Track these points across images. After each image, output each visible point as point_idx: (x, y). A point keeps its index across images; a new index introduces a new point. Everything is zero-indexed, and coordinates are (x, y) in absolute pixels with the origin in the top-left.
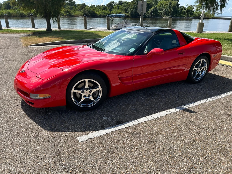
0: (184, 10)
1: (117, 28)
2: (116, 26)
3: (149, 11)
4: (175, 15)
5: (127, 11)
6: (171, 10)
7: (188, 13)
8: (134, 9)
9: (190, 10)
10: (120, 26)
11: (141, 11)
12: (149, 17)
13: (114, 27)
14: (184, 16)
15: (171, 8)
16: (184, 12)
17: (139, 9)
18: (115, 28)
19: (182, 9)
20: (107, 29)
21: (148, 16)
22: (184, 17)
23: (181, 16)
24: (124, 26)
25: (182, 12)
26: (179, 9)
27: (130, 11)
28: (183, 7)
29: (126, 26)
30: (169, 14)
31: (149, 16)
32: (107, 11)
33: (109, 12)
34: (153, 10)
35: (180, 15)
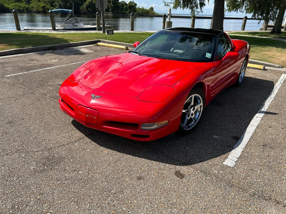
0: (126, 6)
1: (65, 29)
2: (63, 26)
3: (84, 6)
4: (116, 12)
5: (54, 4)
6: (111, 5)
7: (130, 9)
8: (63, 3)
9: (132, 6)
10: (69, 26)
11: (101, 7)
12: (85, 14)
13: (61, 26)
14: (127, 12)
15: (110, 3)
16: (126, 8)
17: (98, 4)
18: (62, 28)
19: (123, 5)
20: (51, 30)
21: (83, 11)
22: (127, 14)
23: (123, 13)
24: (75, 26)
25: (124, 8)
26: (120, 4)
27: (57, 4)
28: (124, 2)
29: (77, 26)
30: (110, 10)
31: (85, 12)
32: (23, 4)
33: (27, 5)
34: (89, 4)
35: (122, 11)
